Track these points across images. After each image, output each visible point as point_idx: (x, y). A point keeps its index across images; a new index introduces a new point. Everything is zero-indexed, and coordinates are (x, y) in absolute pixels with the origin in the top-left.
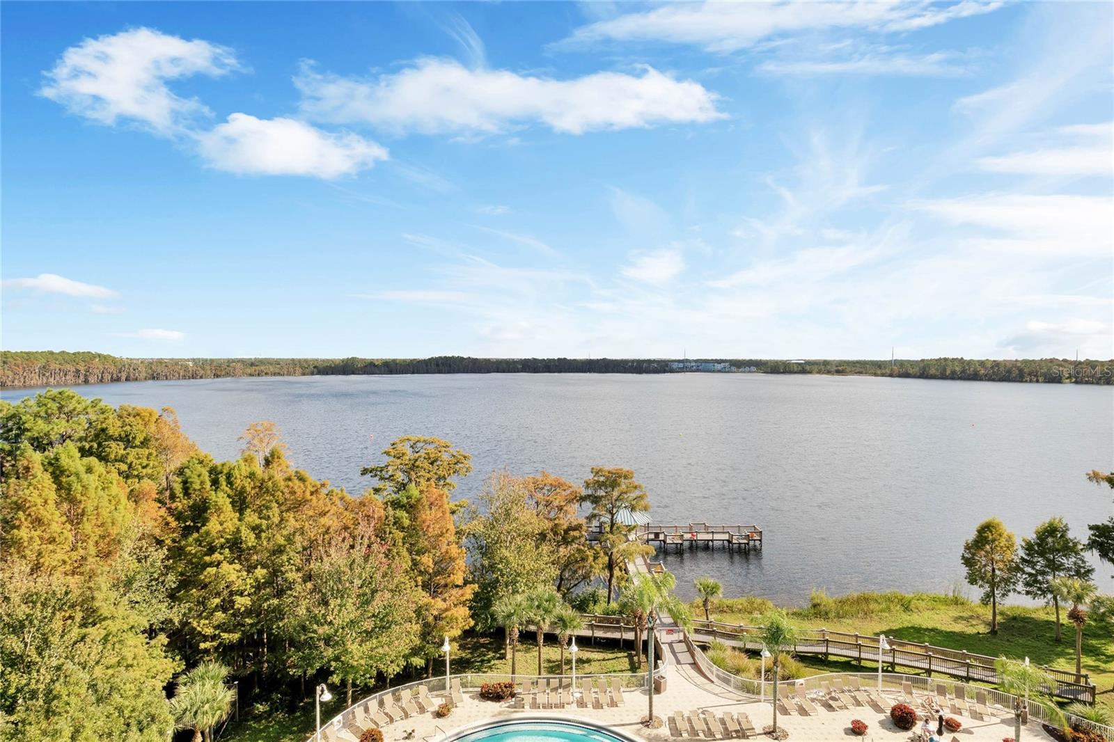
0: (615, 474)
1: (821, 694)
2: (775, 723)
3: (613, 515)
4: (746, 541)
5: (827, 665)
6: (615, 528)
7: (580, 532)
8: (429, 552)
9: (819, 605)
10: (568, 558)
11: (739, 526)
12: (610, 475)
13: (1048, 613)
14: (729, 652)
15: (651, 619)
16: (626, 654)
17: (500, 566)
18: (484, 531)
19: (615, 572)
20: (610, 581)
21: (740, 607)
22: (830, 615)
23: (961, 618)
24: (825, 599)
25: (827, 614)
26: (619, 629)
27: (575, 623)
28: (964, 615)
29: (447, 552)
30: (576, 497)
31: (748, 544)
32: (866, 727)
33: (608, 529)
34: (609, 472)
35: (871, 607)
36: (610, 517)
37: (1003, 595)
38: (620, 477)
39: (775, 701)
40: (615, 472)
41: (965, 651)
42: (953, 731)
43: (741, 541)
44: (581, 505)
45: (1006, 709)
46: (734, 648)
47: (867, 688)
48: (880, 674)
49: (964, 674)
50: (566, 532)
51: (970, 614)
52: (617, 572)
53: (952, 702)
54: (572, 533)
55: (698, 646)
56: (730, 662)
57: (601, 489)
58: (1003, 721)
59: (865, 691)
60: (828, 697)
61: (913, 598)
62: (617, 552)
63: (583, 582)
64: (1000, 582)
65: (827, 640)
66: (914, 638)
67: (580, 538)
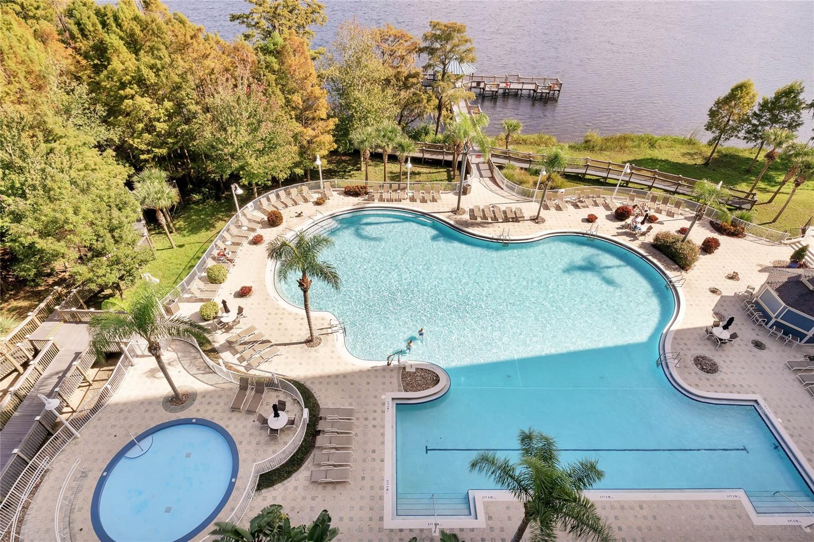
0: (450, 27)
1: (573, 198)
2: (539, 214)
3: (445, 65)
4: (547, 91)
5: (582, 181)
6: (446, 77)
7: (418, 79)
8: (298, 92)
9: (590, 141)
10: (407, 100)
11: (545, 79)
12: (446, 28)
13: (751, 153)
14: (518, 170)
15: (466, 147)
16: (445, 170)
17: (354, 105)
18: (340, 75)
19: (443, 112)
20: (438, 118)
21: (532, 140)
22: (595, 149)
23: (688, 154)
24: (595, 137)
25: (593, 147)
26: (442, 153)
27: (411, 148)
28: (692, 152)
29: (312, 92)
30: (416, 48)
31: (549, 93)
32: (596, 218)
33: (440, 77)
34: (445, 26)
35: (627, 144)
36: (442, 67)
37: (726, 139)
38: (454, 31)
39: (542, 201)
41: (681, 176)
42: (651, 222)
43: (544, 91)
44: (419, 56)
45: (691, 212)
46: (522, 168)
47: (605, 196)
48: (617, 187)
49: (673, 189)
50: (407, 78)
51: (696, 151)
52: (444, 112)
53: (658, 206)
54: (411, 80)
55: (497, 166)
56: (517, 177)
57: (437, 42)
58: (686, 218)
59: (604, 198)
60: (577, 201)
61: (660, 139)
62: (446, 96)
63: (418, 118)
64: (729, 130)
65: (588, 165)
66: (649, 166)
67: (417, 84)
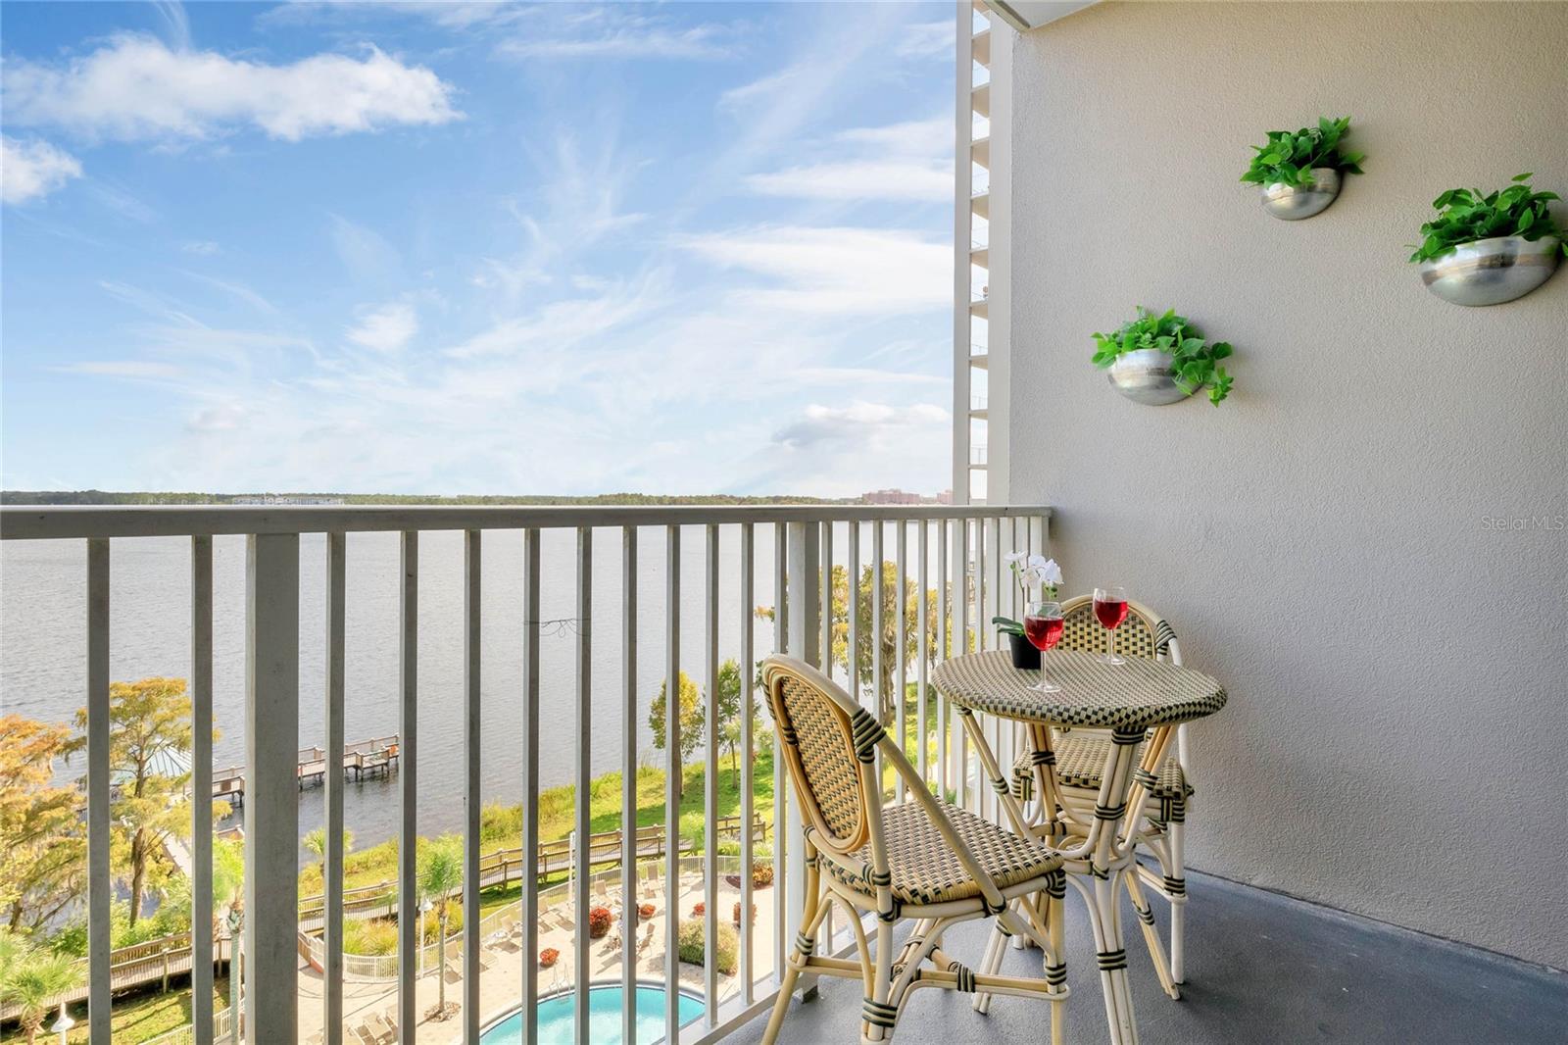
0: (148, 689)
1: (501, 935)
2: (442, 998)
3: (140, 763)
4: (384, 761)
5: (504, 897)
6: (146, 786)
9: (491, 822)
10: (37, 864)
11: (372, 742)
12: (137, 693)
13: (726, 762)
14: (367, 928)
15: (234, 915)
16: (175, 999)
19: (146, 864)
20: (136, 883)
21: (379, 858)
22: (506, 832)
23: (652, 791)
24: (499, 812)
25: (502, 831)
26: (160, 961)
27: (63, 978)
28: (653, 786)
30: (54, 745)
31: (386, 764)
32: (557, 953)
33: (131, 791)
34: (134, 689)
35: (555, 806)
36: (135, 768)
37: (688, 752)
38: (159, 693)
39: (441, 968)
40: (147, 686)
41: (655, 825)
42: (647, 919)
43: (376, 763)
44: (67, 760)
45: (695, 874)
46: (375, 920)
47: (556, 906)
48: (571, 881)
49: (655, 851)
50: (32, 815)
51: (658, 783)
52: (149, 864)
53: (646, 886)
54: (47, 814)
55: (315, 937)
56: (368, 943)
58: (693, 888)
59: (555, 910)
60: (509, 936)
61: (601, 782)
63: (71, 901)
64: (685, 739)
65: (506, 864)
66: (604, 829)
